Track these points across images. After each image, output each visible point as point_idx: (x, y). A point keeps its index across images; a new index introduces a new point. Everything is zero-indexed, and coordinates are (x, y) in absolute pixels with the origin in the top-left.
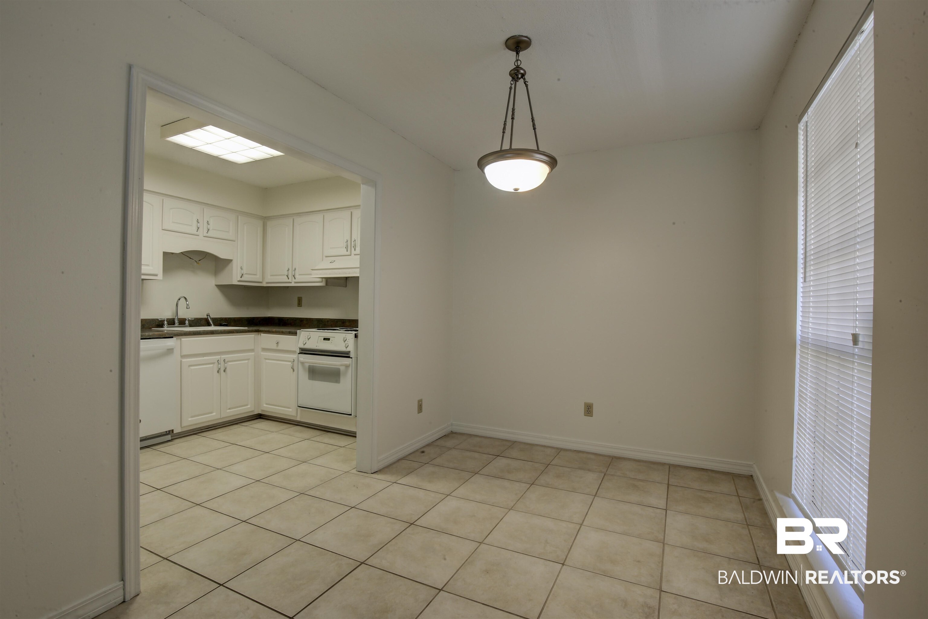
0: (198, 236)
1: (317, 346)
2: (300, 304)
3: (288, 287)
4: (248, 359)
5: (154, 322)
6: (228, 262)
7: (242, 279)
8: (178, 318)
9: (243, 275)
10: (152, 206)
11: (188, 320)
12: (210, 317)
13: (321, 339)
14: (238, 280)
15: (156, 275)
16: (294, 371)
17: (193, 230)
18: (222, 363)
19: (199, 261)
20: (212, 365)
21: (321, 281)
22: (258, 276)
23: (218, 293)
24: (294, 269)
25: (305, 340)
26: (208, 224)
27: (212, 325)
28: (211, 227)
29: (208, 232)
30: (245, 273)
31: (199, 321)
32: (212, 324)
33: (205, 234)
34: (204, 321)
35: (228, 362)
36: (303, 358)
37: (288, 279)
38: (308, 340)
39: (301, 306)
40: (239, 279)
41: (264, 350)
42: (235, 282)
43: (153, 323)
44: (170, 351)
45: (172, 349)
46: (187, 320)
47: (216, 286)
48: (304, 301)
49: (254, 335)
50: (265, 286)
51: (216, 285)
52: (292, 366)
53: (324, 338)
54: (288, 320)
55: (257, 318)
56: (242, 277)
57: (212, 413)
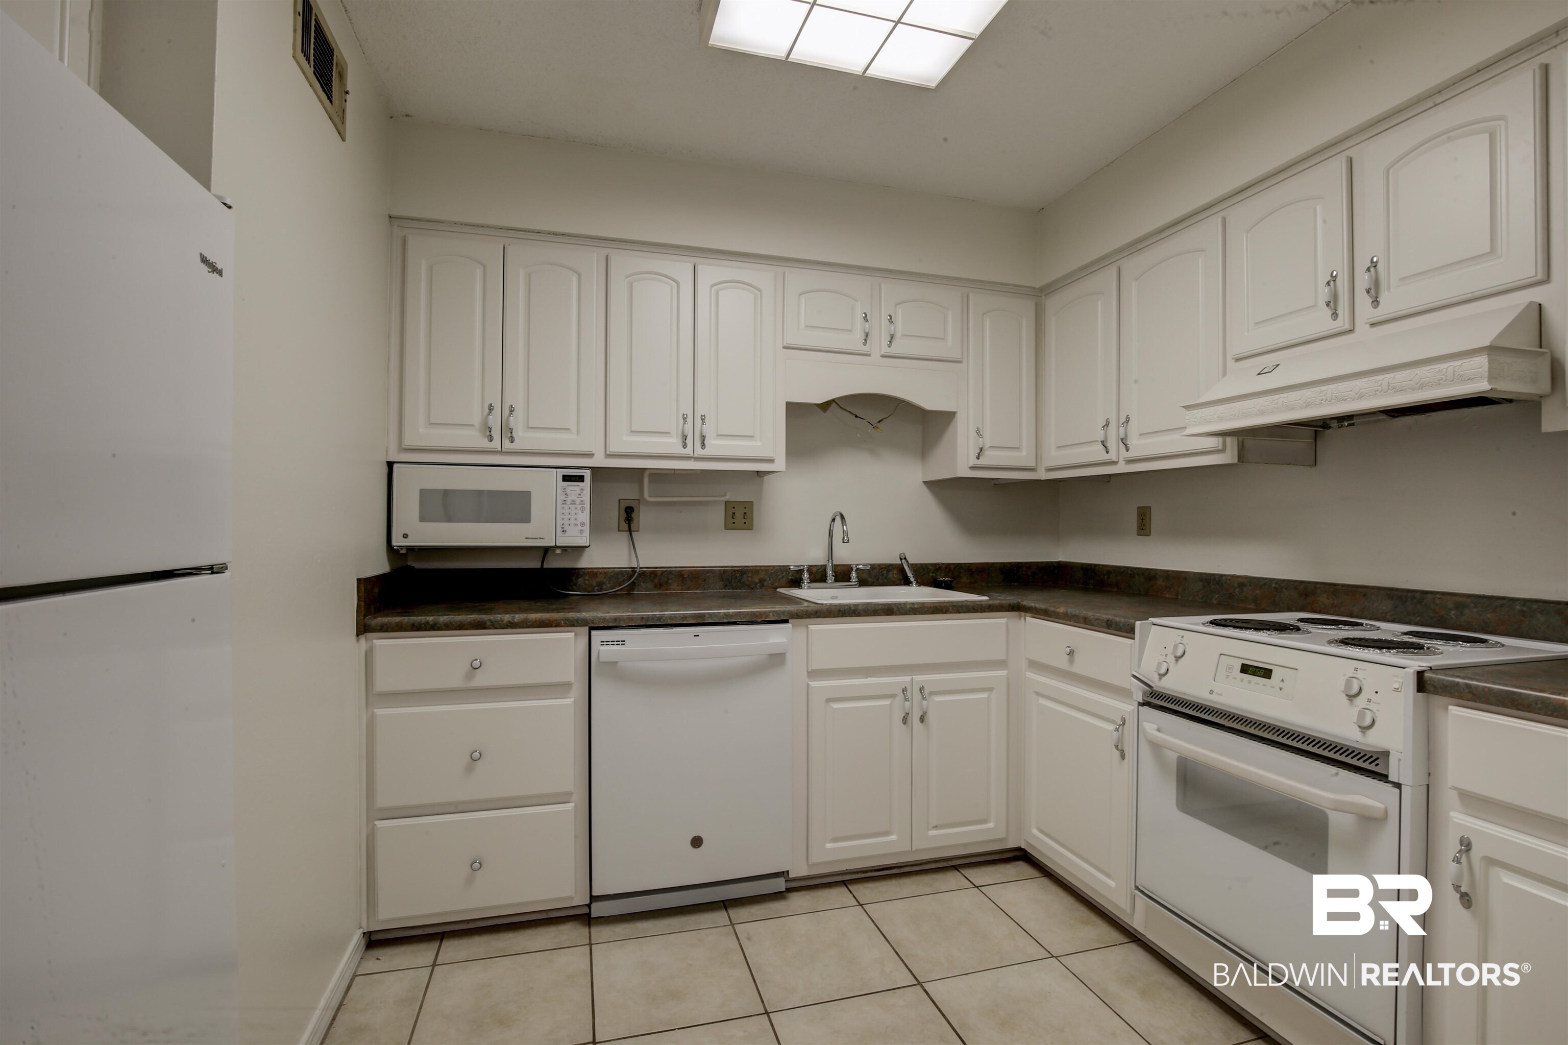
0: (869, 355)
1: (1211, 692)
2: (1144, 527)
3: (1110, 476)
4: (990, 690)
5: (785, 573)
6: (948, 417)
7: (982, 462)
8: (834, 563)
9: (981, 449)
10: (759, 290)
11: (856, 571)
12: (907, 562)
13: (1230, 668)
14: (970, 466)
15: (771, 461)
16: (1123, 757)
17: (854, 341)
18: (917, 695)
19: (879, 422)
20: (887, 702)
21: (1220, 447)
22: (1024, 453)
23: (929, 503)
24: (1123, 420)
25: (1162, 658)
26: (891, 321)
27: (911, 583)
28: (900, 327)
29: (893, 344)
30: (988, 445)
31: (885, 572)
32: (912, 579)
33: (885, 350)
34: (895, 572)
35: (932, 693)
36: (1154, 721)
37: (1107, 452)
38: (1177, 661)
39: (1149, 535)
40: (973, 461)
41: (1034, 665)
42: (963, 471)
43: (783, 577)
44: (776, 660)
45: (782, 655)
46: (854, 569)
47: (925, 485)
48: (1156, 520)
49: (1006, 619)
50: (1044, 479)
51: (924, 482)
52: (1118, 742)
53: (1243, 665)
54: (1109, 573)
55: (1029, 565)
56: (981, 458)
57: (886, 833)
